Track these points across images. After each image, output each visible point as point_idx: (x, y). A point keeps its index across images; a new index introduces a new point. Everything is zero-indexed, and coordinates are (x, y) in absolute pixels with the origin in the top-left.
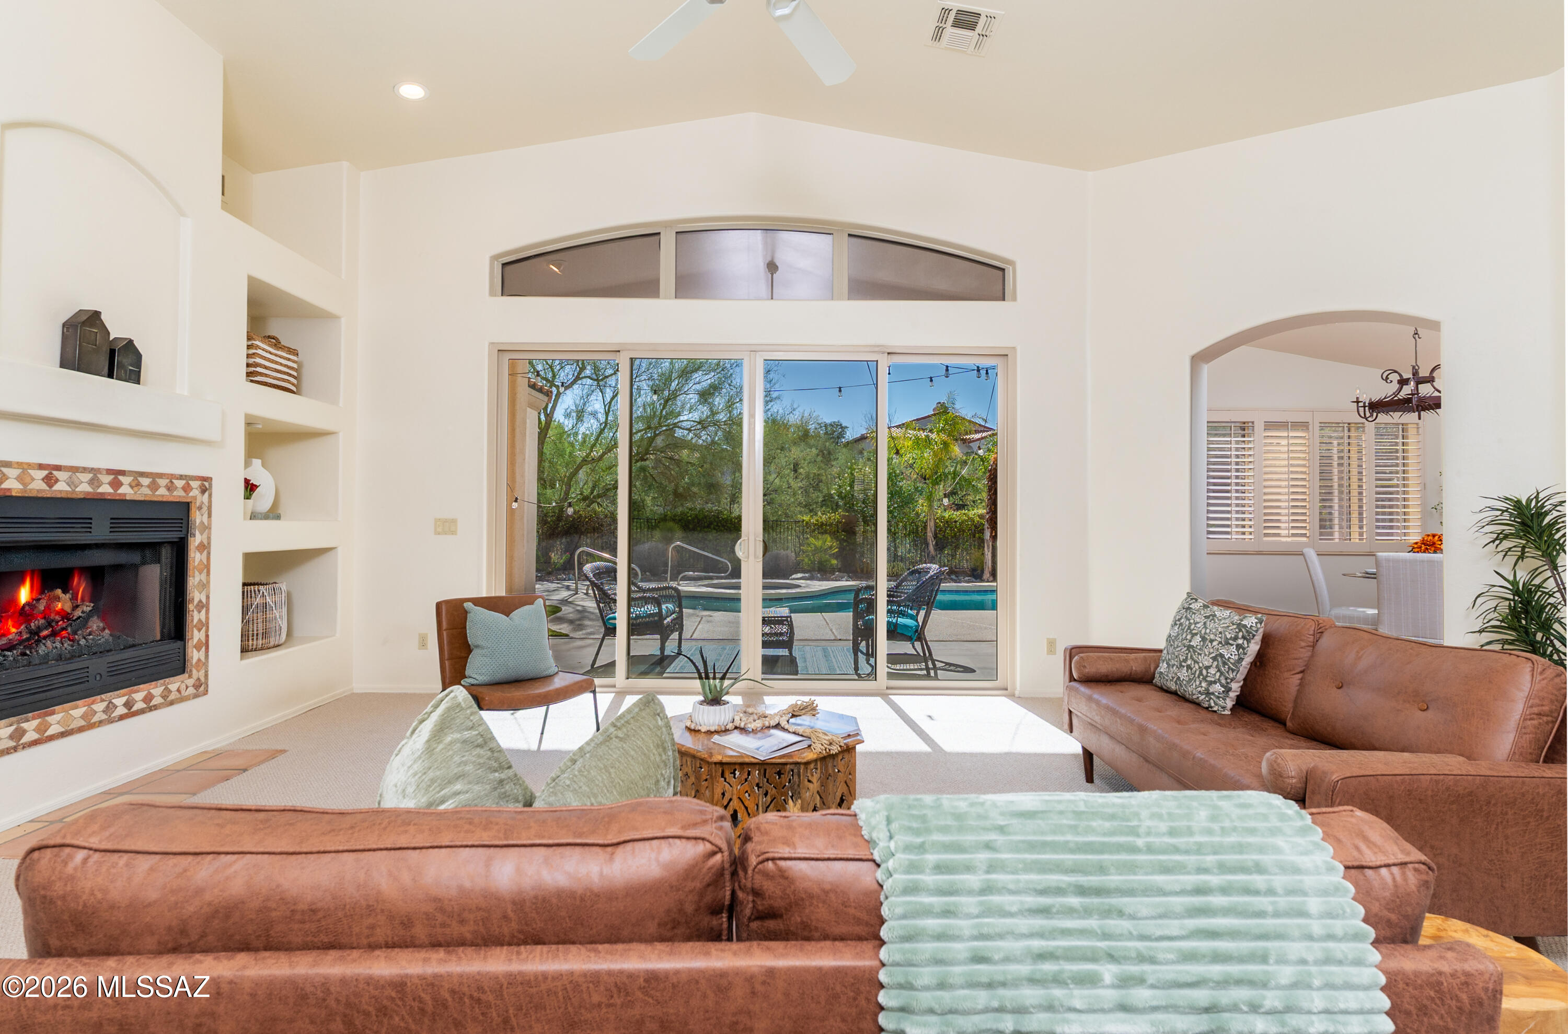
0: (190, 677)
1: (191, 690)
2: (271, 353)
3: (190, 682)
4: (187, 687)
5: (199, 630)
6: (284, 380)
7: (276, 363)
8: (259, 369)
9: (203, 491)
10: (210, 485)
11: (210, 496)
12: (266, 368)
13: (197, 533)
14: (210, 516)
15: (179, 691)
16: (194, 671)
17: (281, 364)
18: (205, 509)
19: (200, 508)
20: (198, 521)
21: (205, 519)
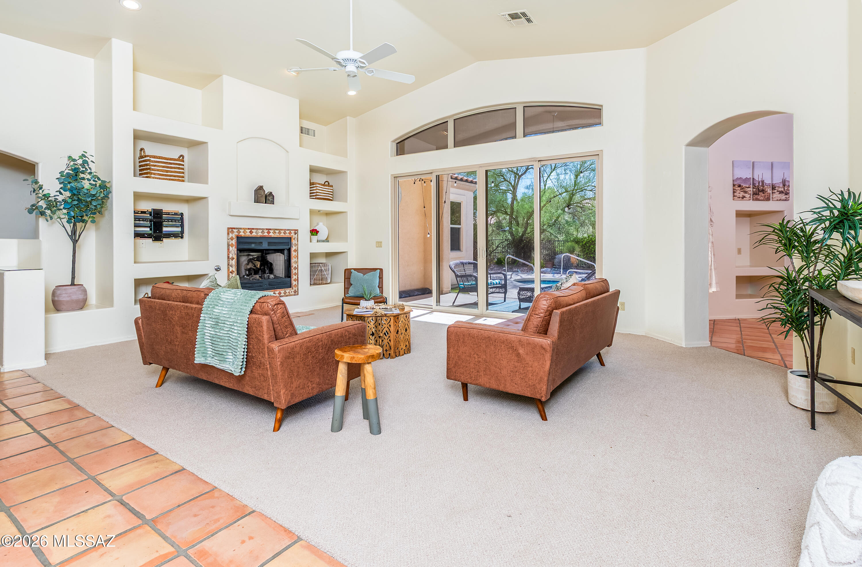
0: (293, 289)
1: (293, 293)
2: (322, 188)
3: (293, 291)
4: (292, 292)
5: (295, 275)
6: (327, 196)
7: (324, 191)
8: (318, 194)
9: (295, 234)
10: (298, 232)
11: (298, 235)
12: (320, 193)
13: (294, 246)
14: (298, 241)
15: (289, 292)
16: (294, 287)
17: (326, 191)
18: (296, 239)
19: (294, 239)
20: (294, 243)
21: (296, 242)
